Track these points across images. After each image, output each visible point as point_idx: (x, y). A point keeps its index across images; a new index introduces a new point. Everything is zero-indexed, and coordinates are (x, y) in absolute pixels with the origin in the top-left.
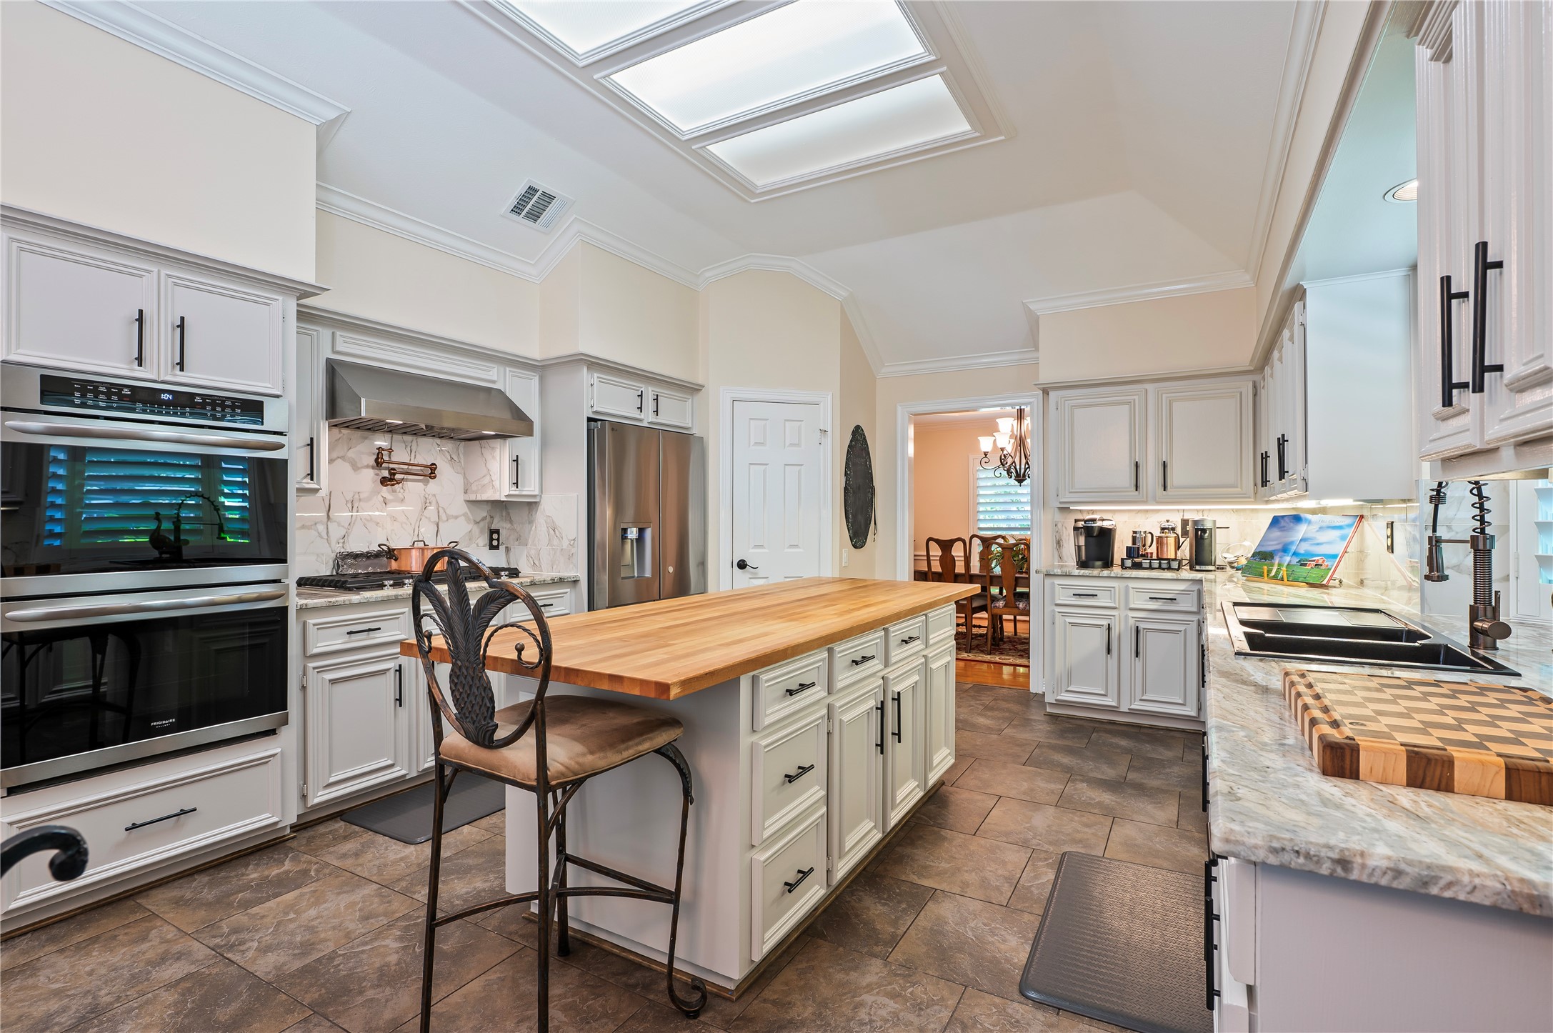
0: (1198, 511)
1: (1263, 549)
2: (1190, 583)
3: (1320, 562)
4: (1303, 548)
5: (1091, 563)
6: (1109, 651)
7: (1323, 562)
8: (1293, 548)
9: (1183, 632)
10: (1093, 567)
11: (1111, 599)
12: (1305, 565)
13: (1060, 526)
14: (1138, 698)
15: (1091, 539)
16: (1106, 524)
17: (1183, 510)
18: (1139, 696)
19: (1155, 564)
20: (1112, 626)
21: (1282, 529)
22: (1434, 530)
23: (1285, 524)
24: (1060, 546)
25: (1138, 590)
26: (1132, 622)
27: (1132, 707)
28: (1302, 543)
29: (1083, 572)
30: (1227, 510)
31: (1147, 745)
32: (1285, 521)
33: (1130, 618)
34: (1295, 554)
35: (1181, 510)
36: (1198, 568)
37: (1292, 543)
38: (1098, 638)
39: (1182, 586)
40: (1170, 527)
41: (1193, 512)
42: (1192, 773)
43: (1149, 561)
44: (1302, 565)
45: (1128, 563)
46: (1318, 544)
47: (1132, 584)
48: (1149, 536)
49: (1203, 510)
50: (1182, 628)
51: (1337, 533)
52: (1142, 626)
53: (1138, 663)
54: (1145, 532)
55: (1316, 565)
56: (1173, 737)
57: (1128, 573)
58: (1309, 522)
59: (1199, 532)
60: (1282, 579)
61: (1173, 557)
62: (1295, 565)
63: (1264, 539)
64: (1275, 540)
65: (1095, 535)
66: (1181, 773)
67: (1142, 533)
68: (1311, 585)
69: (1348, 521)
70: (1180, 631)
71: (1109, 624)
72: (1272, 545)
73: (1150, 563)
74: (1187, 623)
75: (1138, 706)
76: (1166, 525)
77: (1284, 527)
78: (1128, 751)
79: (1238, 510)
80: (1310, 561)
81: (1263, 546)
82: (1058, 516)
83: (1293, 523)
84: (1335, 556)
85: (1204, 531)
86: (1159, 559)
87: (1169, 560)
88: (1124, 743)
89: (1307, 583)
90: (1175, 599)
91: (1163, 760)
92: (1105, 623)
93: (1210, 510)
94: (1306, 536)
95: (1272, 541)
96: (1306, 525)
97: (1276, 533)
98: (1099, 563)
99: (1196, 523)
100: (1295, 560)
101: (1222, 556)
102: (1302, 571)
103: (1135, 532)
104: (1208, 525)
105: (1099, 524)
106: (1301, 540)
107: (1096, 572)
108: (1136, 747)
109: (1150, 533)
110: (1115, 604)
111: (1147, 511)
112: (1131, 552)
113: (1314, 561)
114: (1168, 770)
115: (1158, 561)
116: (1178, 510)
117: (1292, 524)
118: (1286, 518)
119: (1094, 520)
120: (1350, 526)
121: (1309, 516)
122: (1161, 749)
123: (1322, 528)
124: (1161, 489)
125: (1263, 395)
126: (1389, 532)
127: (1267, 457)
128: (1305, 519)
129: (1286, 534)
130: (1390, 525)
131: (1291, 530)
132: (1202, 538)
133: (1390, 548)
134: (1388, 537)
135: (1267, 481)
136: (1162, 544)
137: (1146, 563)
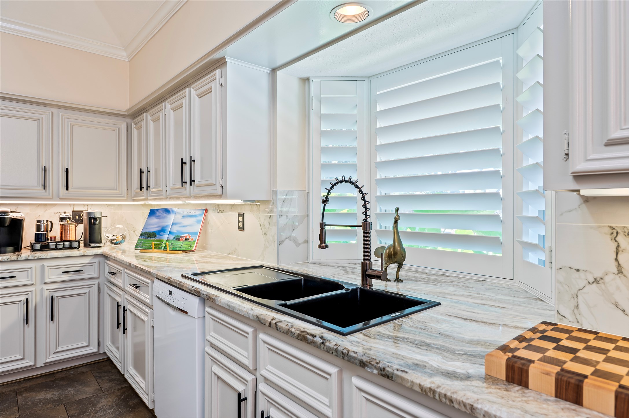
0: (84, 205)
1: (147, 231)
2: (92, 257)
3: (188, 237)
4: (175, 229)
6: (27, 321)
7: (190, 237)
8: (169, 229)
9: (87, 294)
10: (6, 253)
11: (28, 278)
12: (179, 240)
14: (52, 352)
15: (5, 229)
16: (14, 216)
17: (74, 205)
18: (53, 350)
19: (60, 245)
20: (30, 300)
21: (158, 217)
22: (323, 219)
23: (160, 214)
25: (52, 267)
26: (47, 294)
27: (48, 360)
28: (174, 226)
30: (104, 205)
31: (69, 389)
32: (159, 212)
33: (46, 291)
34: (170, 233)
35: (72, 204)
36: (92, 245)
37: (167, 226)
38: (18, 312)
39: (87, 260)
40: (67, 217)
41: (86, 207)
42: (117, 400)
43: (55, 244)
44: (177, 240)
45: (38, 246)
46: (184, 226)
47: (47, 263)
48: (50, 223)
50: (87, 291)
51: (193, 220)
52: (55, 295)
53: (53, 325)
54: (47, 221)
55: (186, 239)
56: (82, 373)
57: (38, 254)
58: (175, 213)
59: (92, 220)
60: (165, 249)
61: (73, 239)
62: (172, 240)
63: (147, 224)
64: (155, 225)
65: (7, 225)
66: (109, 404)
67: (45, 222)
68: (184, 252)
69: (199, 212)
70: (86, 293)
71: (27, 299)
72: (153, 228)
73: (56, 245)
74: (90, 286)
75: (53, 358)
76: (64, 215)
77: (160, 216)
78: (57, 402)
80: (181, 237)
81: (147, 228)
83: (165, 213)
84: (196, 233)
85: (95, 219)
86: (62, 241)
87: (71, 242)
88: (49, 395)
89: (182, 251)
90: (82, 270)
91: (90, 398)
92: (23, 298)
93: (92, 204)
94: (175, 222)
95: (153, 225)
96: (174, 215)
97: (154, 220)
98: (10, 249)
99: (89, 214)
100: (171, 237)
101: (105, 235)
102: (178, 244)
103: (38, 221)
104: (97, 215)
105: (11, 215)
106: (172, 224)
107: (8, 256)
108: (62, 394)
109: (50, 222)
110: (32, 280)
111: (46, 205)
112: (38, 237)
113: (184, 237)
114: (99, 406)
115: (62, 243)
116: (70, 205)
117: (165, 215)
118: (160, 211)
119: (6, 213)
120: (201, 215)
121: (175, 209)
122: (81, 388)
123: (184, 217)
124: (63, 190)
125: (135, 132)
126: (241, 219)
127: (148, 171)
128: (173, 211)
129: (161, 220)
130: (242, 215)
131: (164, 218)
132: (94, 224)
133: (242, 228)
134: (239, 222)
135: (148, 187)
136: (65, 230)
137: (52, 245)
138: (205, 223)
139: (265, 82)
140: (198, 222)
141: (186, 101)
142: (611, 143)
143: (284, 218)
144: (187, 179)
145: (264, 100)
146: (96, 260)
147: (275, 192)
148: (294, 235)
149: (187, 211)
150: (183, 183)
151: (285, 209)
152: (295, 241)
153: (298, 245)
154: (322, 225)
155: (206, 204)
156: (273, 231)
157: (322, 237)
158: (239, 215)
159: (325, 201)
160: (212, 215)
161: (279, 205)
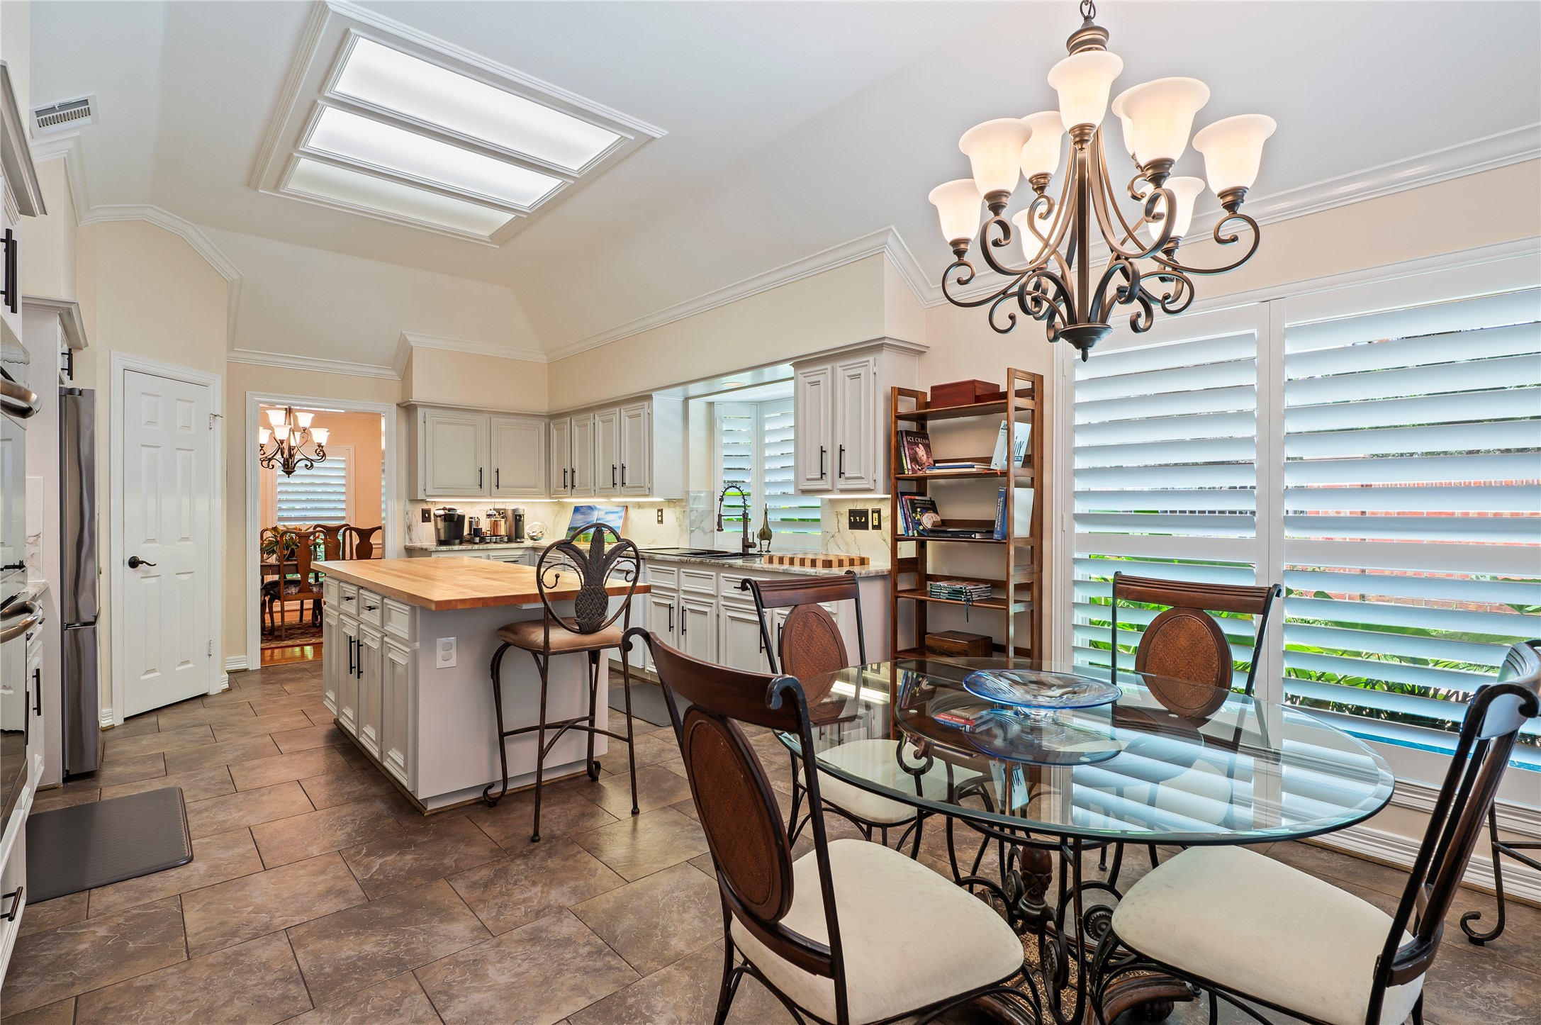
0: (503, 503)
1: (574, 526)
5: (452, 541)
10: (454, 544)
13: (410, 514)
15: (452, 524)
16: (458, 512)
19: (494, 539)
21: (583, 513)
23: (584, 511)
24: (410, 530)
29: (444, 548)
32: (583, 509)
35: (500, 502)
39: (520, 552)
40: (493, 513)
41: (510, 504)
45: (476, 539)
49: (506, 502)
51: (616, 515)
57: (478, 547)
58: (599, 510)
59: (515, 516)
63: (572, 520)
65: (453, 520)
69: (620, 509)
72: (579, 523)
73: (490, 538)
79: (525, 502)
81: (573, 524)
82: (409, 506)
83: (589, 509)
85: (520, 516)
87: (502, 536)
90: (517, 561)
93: (510, 502)
94: (599, 517)
95: (578, 521)
96: (597, 511)
97: (579, 516)
98: (457, 541)
99: (514, 511)
103: (471, 518)
104: (521, 513)
105: (455, 512)
107: (456, 548)
109: (480, 518)
111: (472, 503)
112: (477, 532)
115: (495, 537)
116: (491, 502)
117: (589, 511)
118: (584, 507)
119: (452, 509)
120: (622, 511)
121: (598, 507)
123: (606, 513)
124: (494, 488)
125: (554, 433)
126: (660, 514)
127: (573, 472)
128: (596, 508)
129: (586, 516)
130: (661, 510)
131: (588, 514)
132: (520, 520)
133: (661, 522)
134: (658, 516)
135: (573, 486)
136: (497, 526)
137: (488, 539)
138: (626, 518)
139: (679, 408)
140: (620, 517)
141: (616, 419)
142: (808, 480)
143: (695, 512)
144: (618, 480)
145: (678, 422)
146: (528, 553)
147: (688, 492)
148: (702, 526)
149: (609, 508)
150: (614, 484)
151: (695, 506)
152: (703, 531)
153: (705, 533)
154: (720, 516)
155: (626, 502)
156: (687, 522)
157: (719, 524)
158: (659, 511)
159: (721, 500)
160: (633, 512)
161: (691, 502)
